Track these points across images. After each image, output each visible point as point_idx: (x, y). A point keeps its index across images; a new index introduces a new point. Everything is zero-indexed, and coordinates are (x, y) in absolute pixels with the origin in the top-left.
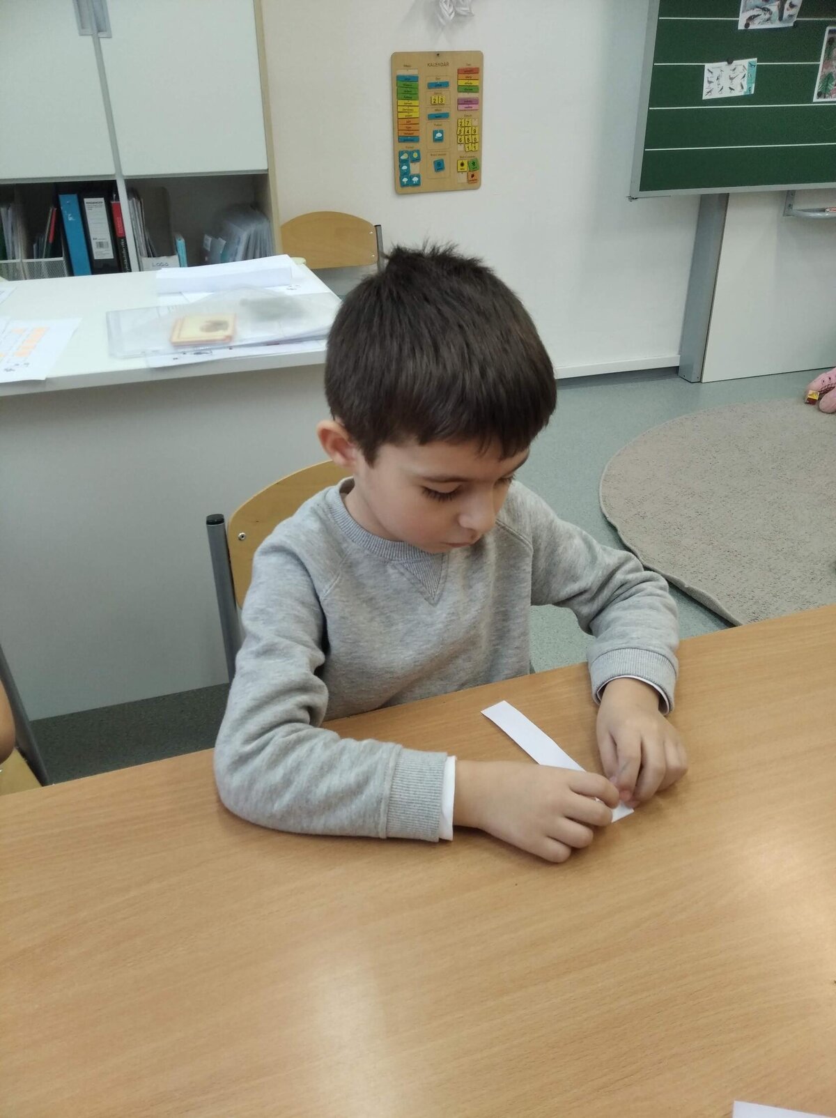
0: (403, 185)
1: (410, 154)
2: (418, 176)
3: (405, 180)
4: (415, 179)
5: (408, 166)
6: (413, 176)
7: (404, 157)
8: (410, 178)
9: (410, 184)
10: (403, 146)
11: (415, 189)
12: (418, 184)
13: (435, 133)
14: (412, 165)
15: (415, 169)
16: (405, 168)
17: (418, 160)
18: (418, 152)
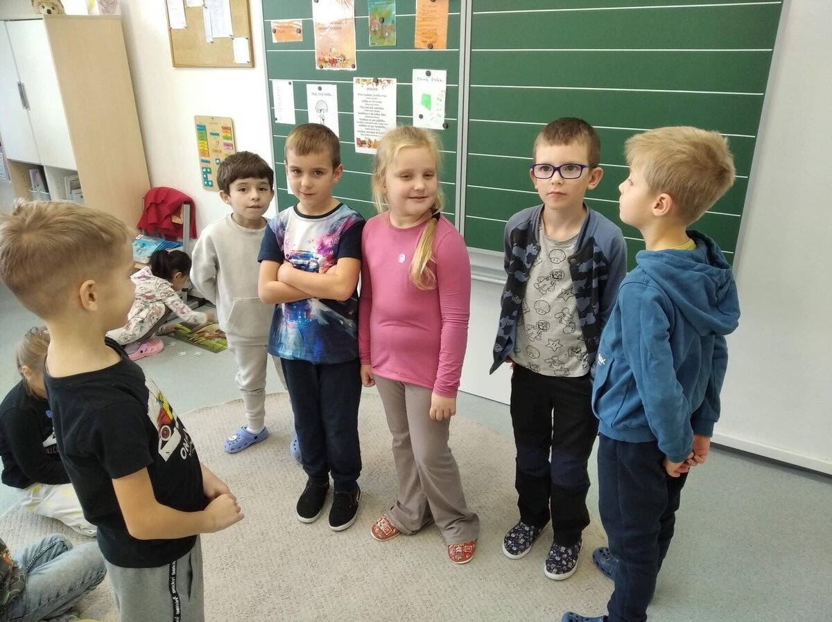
0: (204, 185)
1: (206, 168)
2: (212, 182)
3: (206, 182)
4: (210, 183)
7: (204, 170)
8: (208, 182)
9: (208, 185)
10: (205, 165)
11: (209, 188)
12: (211, 186)
13: (216, 160)
14: (208, 175)
15: (210, 177)
16: (205, 176)
17: (210, 173)
18: (210, 169)
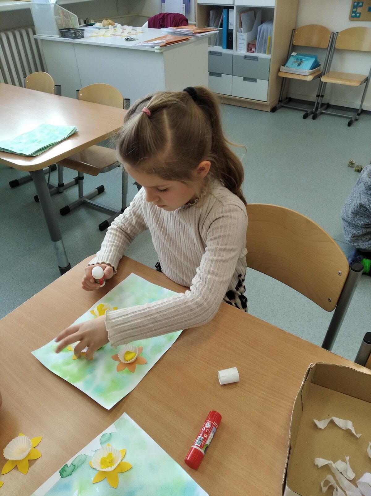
0: (352, 17)
1: (358, 3)
2: (360, 13)
3: (354, 15)
4: (358, 15)
5: (357, 9)
6: (358, 13)
7: (356, 4)
8: (356, 14)
9: (356, 16)
11: (357, 19)
12: (359, 17)
15: (359, 10)
16: (355, 10)
17: (361, 6)
18: (362, 2)
